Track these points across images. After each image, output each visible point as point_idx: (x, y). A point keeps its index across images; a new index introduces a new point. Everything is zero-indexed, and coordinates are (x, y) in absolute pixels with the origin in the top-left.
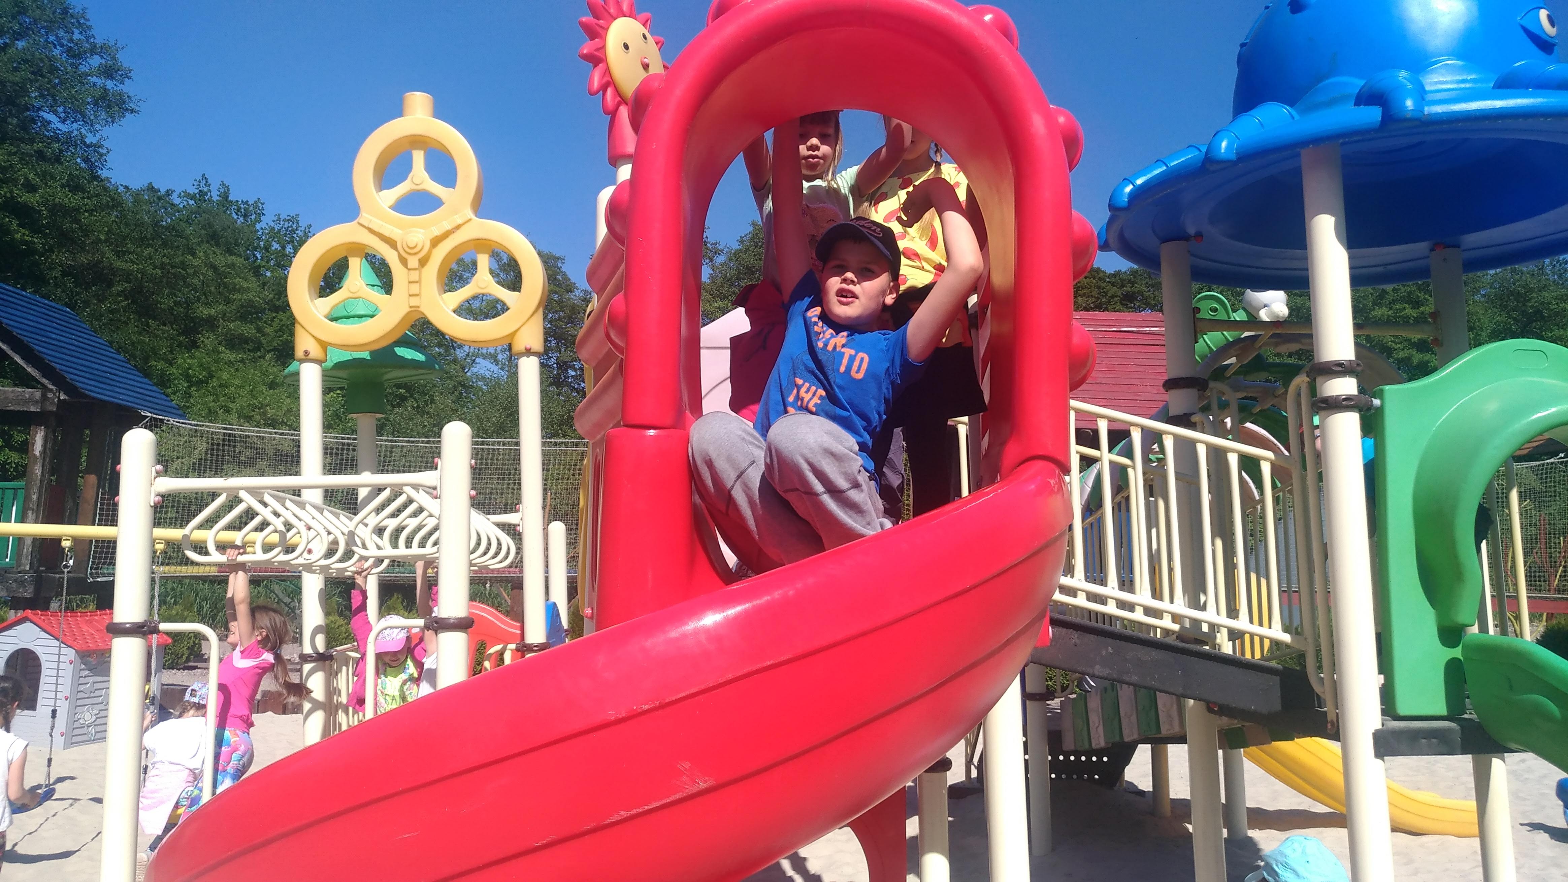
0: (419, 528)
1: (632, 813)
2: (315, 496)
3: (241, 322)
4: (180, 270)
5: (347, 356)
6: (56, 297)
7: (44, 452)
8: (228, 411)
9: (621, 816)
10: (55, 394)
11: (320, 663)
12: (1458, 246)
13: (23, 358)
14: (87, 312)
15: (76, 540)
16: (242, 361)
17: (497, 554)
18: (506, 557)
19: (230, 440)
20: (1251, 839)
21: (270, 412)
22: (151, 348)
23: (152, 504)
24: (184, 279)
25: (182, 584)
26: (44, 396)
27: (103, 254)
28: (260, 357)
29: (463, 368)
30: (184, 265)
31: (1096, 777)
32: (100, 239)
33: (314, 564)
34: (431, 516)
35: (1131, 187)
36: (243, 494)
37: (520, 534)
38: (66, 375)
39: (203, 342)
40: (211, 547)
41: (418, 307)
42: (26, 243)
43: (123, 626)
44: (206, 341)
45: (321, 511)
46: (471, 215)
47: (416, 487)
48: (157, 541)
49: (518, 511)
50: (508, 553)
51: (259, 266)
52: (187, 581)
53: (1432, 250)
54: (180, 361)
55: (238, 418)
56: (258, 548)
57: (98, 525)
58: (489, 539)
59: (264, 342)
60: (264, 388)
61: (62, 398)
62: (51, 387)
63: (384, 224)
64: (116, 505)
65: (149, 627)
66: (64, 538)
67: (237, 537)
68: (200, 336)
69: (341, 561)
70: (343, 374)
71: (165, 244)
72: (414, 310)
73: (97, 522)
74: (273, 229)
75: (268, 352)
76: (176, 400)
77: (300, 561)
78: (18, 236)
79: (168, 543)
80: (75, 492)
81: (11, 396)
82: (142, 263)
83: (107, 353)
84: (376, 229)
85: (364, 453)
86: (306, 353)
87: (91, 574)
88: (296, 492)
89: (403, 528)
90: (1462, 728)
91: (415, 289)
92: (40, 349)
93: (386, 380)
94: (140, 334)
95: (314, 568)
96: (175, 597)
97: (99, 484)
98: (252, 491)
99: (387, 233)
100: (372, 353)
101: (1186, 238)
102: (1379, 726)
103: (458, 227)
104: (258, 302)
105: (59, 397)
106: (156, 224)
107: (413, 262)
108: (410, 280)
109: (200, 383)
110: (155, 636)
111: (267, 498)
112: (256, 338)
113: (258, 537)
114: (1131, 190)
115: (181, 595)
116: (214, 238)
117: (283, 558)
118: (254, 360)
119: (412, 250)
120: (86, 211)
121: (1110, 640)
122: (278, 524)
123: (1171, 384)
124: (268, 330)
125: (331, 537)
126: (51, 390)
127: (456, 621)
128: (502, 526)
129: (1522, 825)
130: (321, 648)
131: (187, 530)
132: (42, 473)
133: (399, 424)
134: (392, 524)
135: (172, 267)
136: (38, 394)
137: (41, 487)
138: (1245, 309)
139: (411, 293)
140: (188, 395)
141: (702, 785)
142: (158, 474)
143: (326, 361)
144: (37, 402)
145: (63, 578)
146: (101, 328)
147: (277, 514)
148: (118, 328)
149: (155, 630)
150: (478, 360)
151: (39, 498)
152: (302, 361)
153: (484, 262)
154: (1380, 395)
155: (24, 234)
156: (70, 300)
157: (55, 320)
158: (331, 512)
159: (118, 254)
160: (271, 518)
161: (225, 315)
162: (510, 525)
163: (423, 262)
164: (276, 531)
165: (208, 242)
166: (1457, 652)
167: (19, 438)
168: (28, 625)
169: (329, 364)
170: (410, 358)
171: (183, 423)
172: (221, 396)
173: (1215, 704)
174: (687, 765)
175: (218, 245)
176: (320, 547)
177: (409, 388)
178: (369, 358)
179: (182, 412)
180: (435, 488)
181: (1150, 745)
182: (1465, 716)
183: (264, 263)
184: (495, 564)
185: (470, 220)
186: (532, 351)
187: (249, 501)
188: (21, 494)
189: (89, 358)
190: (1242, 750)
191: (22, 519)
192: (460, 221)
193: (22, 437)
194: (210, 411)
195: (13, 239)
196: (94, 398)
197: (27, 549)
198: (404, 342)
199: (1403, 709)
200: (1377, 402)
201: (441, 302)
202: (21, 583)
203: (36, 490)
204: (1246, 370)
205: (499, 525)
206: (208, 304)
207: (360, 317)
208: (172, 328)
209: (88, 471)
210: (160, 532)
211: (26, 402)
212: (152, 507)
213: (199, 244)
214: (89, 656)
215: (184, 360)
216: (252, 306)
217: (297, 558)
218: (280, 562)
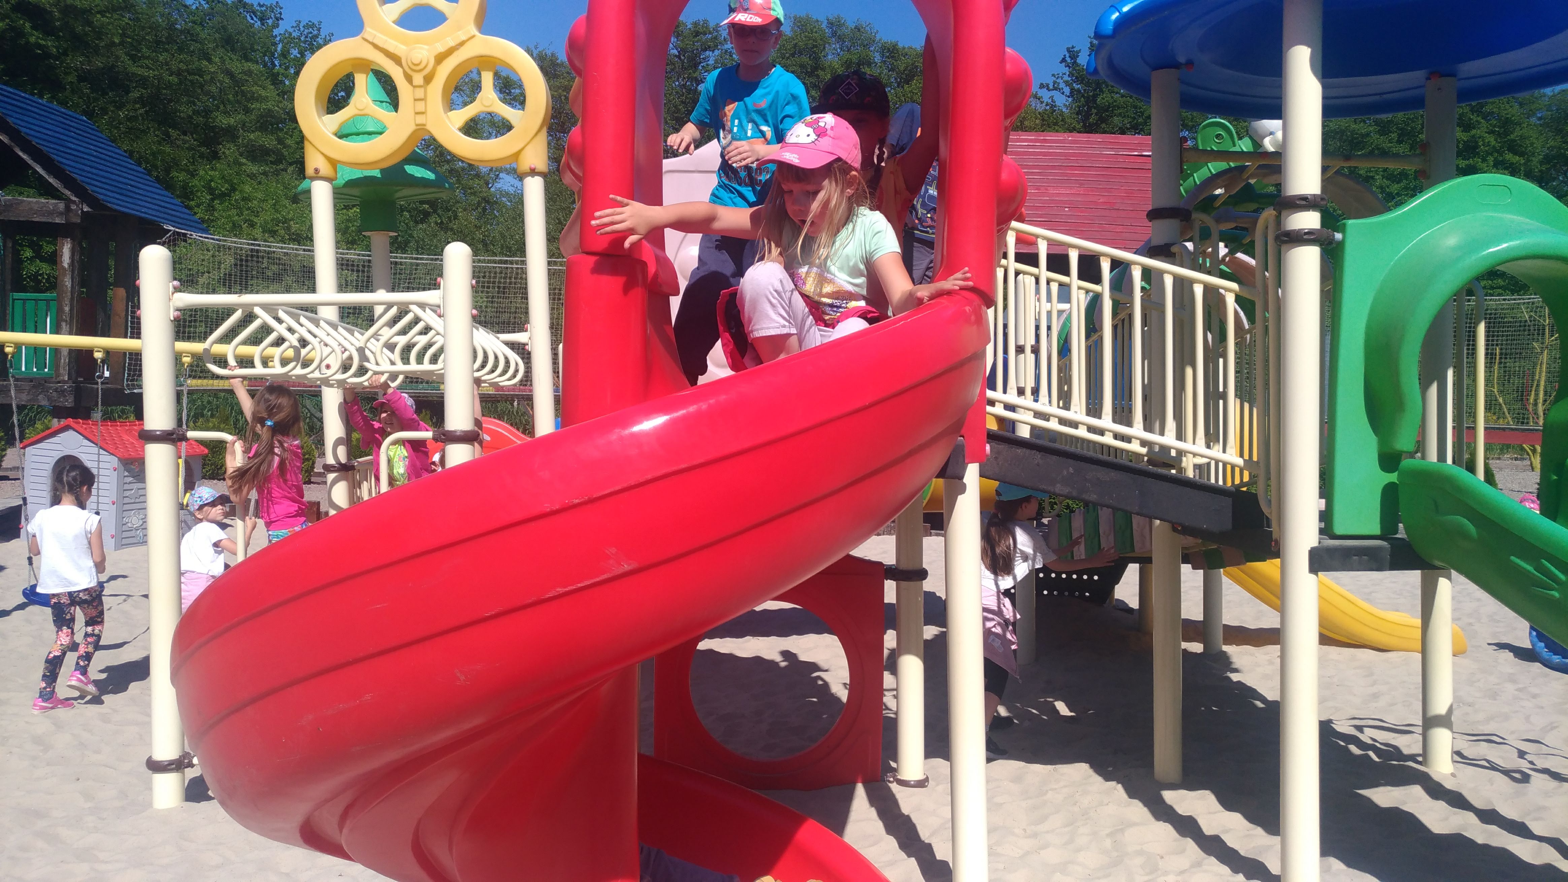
0: (429, 345)
1: (567, 589)
2: (329, 313)
3: (262, 133)
4: (197, 77)
5: (358, 174)
6: (73, 103)
7: (72, 264)
8: (252, 225)
9: (557, 592)
10: (78, 206)
11: (343, 473)
12: (1453, 75)
13: (44, 169)
14: (105, 119)
15: (108, 352)
16: (265, 173)
17: (505, 372)
18: (514, 376)
19: (255, 255)
20: (1225, 652)
21: (294, 227)
22: (172, 158)
23: (172, 318)
24: (202, 87)
25: (217, 398)
26: (68, 209)
27: (117, 58)
28: (282, 170)
29: (487, 184)
30: (200, 72)
31: (1087, 594)
32: (114, 42)
33: (330, 378)
34: (438, 334)
35: (1117, 14)
36: (257, 310)
37: (529, 353)
38: (87, 187)
39: (224, 153)
40: (232, 362)
41: (424, 125)
42: (40, 46)
43: (154, 433)
44: (227, 152)
45: (334, 327)
46: (474, 31)
47: (422, 306)
48: (184, 355)
49: (526, 331)
50: (517, 371)
51: (278, 74)
52: (222, 394)
53: (1428, 79)
54: (202, 173)
55: (263, 232)
56: (277, 362)
57: (131, 338)
58: (496, 357)
59: (286, 153)
60: (287, 202)
61: (85, 210)
62: (74, 198)
63: (389, 40)
64: (139, 318)
65: (178, 435)
66: (96, 349)
67: (255, 351)
68: (221, 146)
69: (355, 375)
70: (356, 192)
71: (181, 50)
72: (421, 128)
73: (129, 335)
74: (290, 34)
75: (291, 164)
76: (200, 214)
77: (317, 374)
78: (32, 40)
79: (194, 355)
80: (106, 306)
81: (36, 207)
82: (158, 69)
83: (127, 165)
84: (381, 45)
85: (379, 270)
86: (317, 171)
87: (128, 385)
88: (310, 309)
89: (414, 345)
90: (1393, 547)
91: (420, 107)
92: (60, 159)
93: (398, 198)
94: (160, 143)
95: (331, 382)
96: (211, 410)
97: (128, 297)
98: (266, 307)
99: (391, 49)
100: (383, 171)
101: (1176, 66)
102: (1315, 544)
103: (462, 44)
104: (278, 112)
105: (82, 209)
106: (171, 27)
107: (418, 79)
108: (416, 98)
109: (223, 196)
110: (184, 443)
111: (282, 314)
112: (277, 150)
113: (276, 352)
114: (1117, 18)
115: (217, 408)
116: (229, 42)
117: (299, 371)
118: (277, 173)
119: (416, 67)
120: (98, 12)
121: (1071, 461)
122: (293, 340)
123: (1155, 214)
124: (289, 142)
125: (347, 354)
126: (74, 202)
127: (462, 434)
128: (512, 345)
129: (1489, 644)
130: (343, 459)
131: (206, 345)
132: (72, 285)
133: (423, 240)
134: (402, 340)
135: (190, 74)
136: (61, 206)
137: (72, 299)
138: (1251, 138)
139: (417, 111)
140: (211, 208)
141: (626, 567)
142: (177, 290)
143: (336, 178)
144: (61, 214)
145: (98, 389)
146: (120, 136)
147: (290, 330)
148: (137, 137)
149: (184, 438)
150: (501, 175)
151: (71, 310)
152: (313, 179)
153: (487, 79)
154: (1342, 230)
155: (38, 38)
156: (88, 107)
157: (72, 129)
158: (345, 328)
159: (134, 58)
160: (286, 334)
161: (244, 125)
162: (519, 344)
163: (428, 79)
164: (291, 347)
165: (223, 47)
166: (1393, 477)
167: (48, 248)
168: (71, 434)
169: (340, 182)
170: (420, 176)
171: (205, 238)
172: (244, 209)
173: (1180, 525)
174: (613, 550)
175: (233, 50)
176: (335, 362)
177: (433, 204)
178: (379, 176)
179: (204, 226)
180: (439, 306)
181: (1138, 565)
182: (1397, 536)
183: (282, 71)
184: (505, 382)
185: (474, 36)
186: (536, 171)
187: (264, 316)
188: (53, 304)
189: (109, 170)
190: (1222, 570)
191: (57, 330)
192: (464, 38)
193: (51, 248)
194: (234, 224)
195: (28, 43)
196: (116, 210)
197: (64, 360)
198: (414, 159)
199: (1339, 530)
200: (1338, 236)
201: (447, 121)
202: (62, 392)
203: (67, 302)
204: (1233, 200)
205: (507, 343)
206: (226, 113)
207: (370, 133)
208: (193, 138)
209: (117, 284)
210: (181, 346)
211: (51, 213)
212: (172, 321)
213: (214, 50)
214: (132, 464)
215: (205, 171)
216: (272, 117)
217: (312, 372)
218: (297, 376)
